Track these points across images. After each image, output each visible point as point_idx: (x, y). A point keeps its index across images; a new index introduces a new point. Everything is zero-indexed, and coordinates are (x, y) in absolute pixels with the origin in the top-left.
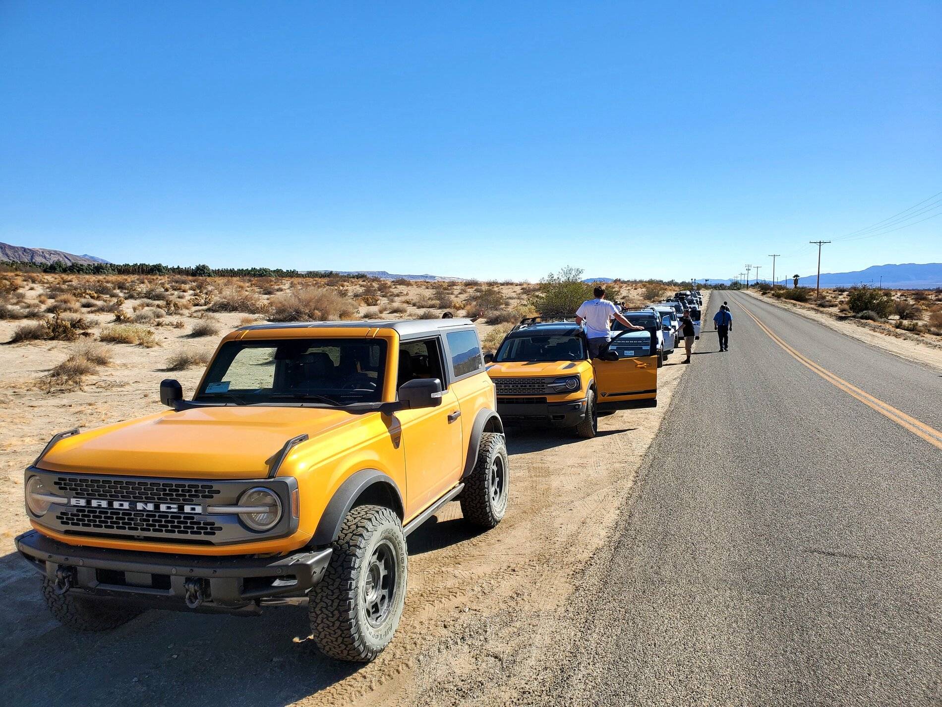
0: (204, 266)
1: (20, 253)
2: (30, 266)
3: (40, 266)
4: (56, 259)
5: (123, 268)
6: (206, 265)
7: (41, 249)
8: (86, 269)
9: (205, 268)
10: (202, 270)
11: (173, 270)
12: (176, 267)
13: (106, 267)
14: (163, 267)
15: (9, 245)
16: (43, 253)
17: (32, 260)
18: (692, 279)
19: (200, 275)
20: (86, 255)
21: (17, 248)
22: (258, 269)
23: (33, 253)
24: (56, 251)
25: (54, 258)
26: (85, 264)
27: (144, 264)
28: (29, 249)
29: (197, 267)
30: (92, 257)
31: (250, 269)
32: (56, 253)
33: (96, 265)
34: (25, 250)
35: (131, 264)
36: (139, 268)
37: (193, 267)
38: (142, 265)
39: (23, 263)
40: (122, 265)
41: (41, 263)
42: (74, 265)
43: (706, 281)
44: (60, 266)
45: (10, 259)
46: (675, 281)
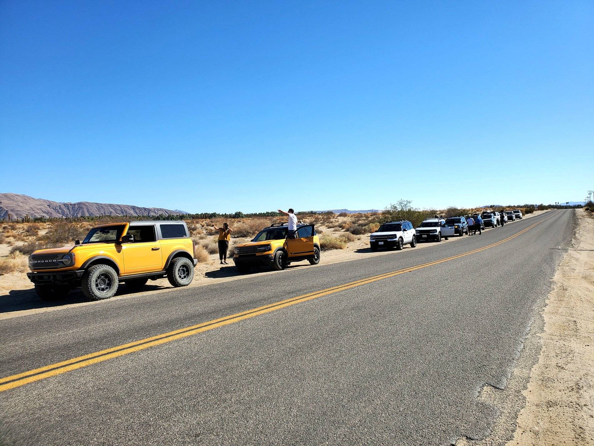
0: (239, 212)
1: (143, 211)
2: (147, 218)
3: (152, 218)
4: (161, 213)
5: (195, 216)
6: (241, 212)
7: (153, 208)
8: (176, 218)
9: (240, 214)
10: (239, 215)
11: (223, 215)
12: (224, 214)
13: (186, 216)
14: (217, 214)
15: (137, 207)
16: (154, 210)
17: (148, 215)
18: (556, 203)
19: (238, 218)
20: (177, 210)
21: (141, 208)
22: (270, 212)
23: (149, 210)
24: (161, 209)
25: (160, 213)
26: (175, 215)
27: (207, 213)
28: (147, 208)
29: (236, 213)
30: (180, 211)
31: (265, 213)
32: (161, 210)
33: (181, 215)
34: (145, 209)
35: (200, 214)
36: (204, 216)
37: (234, 213)
38: (205, 214)
39: (143, 216)
40: (194, 214)
41: (152, 216)
42: (169, 216)
43: (567, 203)
44: (162, 217)
45: (137, 215)
46: (543, 205)
